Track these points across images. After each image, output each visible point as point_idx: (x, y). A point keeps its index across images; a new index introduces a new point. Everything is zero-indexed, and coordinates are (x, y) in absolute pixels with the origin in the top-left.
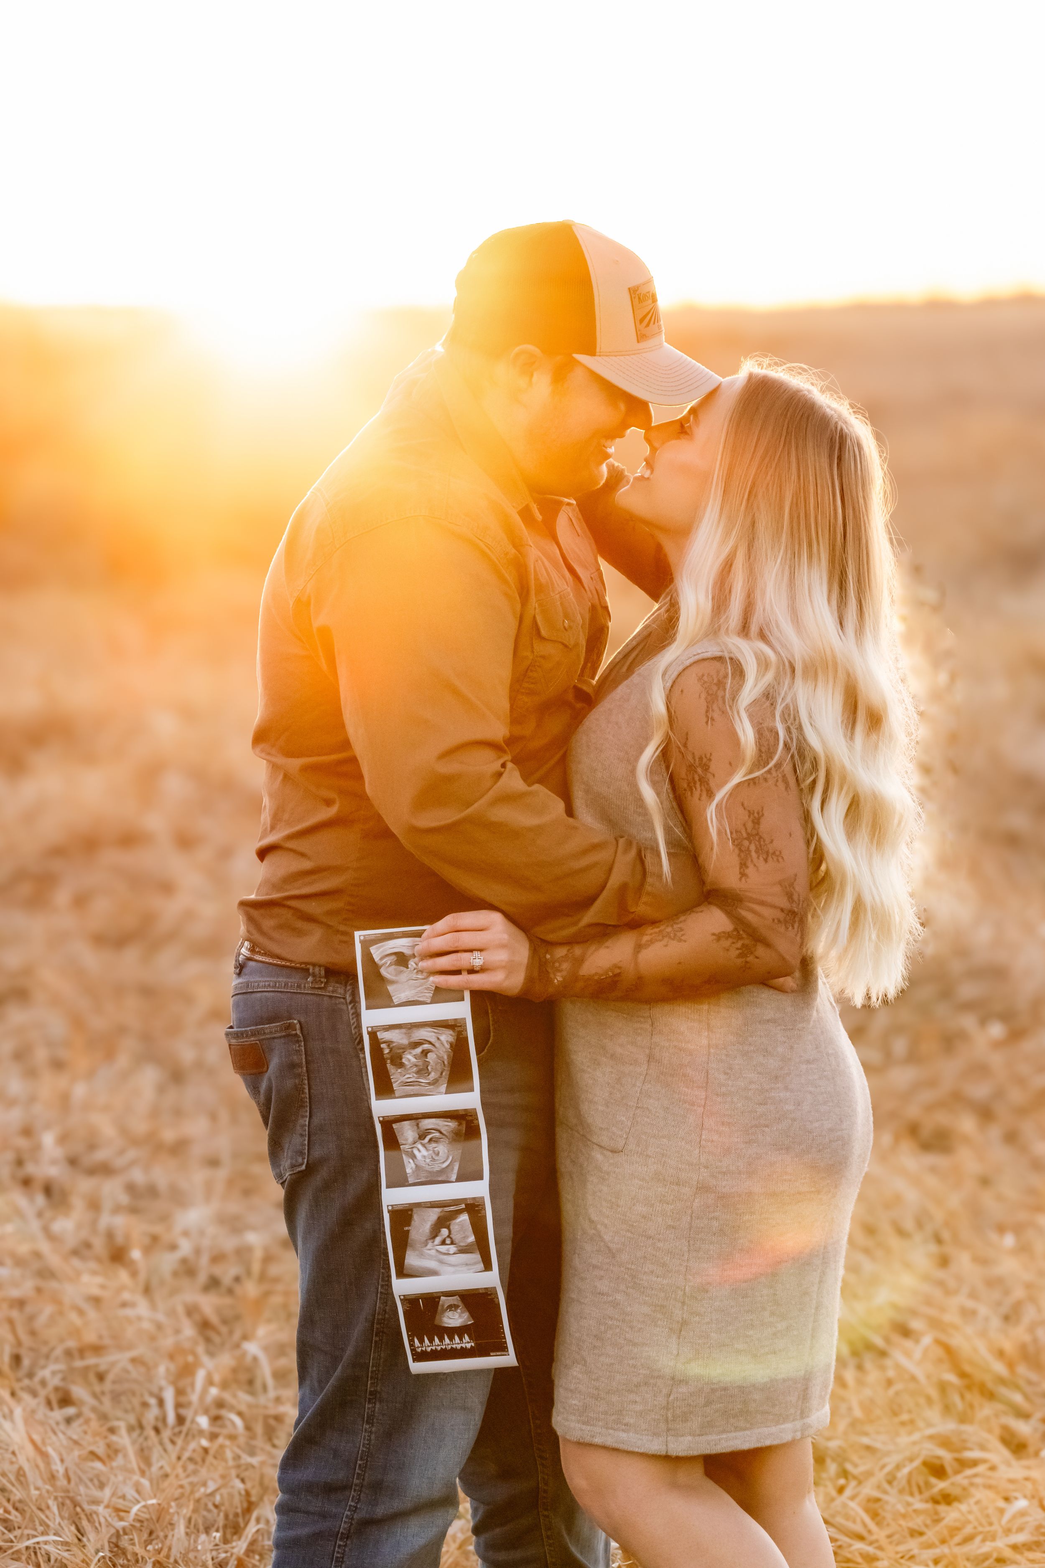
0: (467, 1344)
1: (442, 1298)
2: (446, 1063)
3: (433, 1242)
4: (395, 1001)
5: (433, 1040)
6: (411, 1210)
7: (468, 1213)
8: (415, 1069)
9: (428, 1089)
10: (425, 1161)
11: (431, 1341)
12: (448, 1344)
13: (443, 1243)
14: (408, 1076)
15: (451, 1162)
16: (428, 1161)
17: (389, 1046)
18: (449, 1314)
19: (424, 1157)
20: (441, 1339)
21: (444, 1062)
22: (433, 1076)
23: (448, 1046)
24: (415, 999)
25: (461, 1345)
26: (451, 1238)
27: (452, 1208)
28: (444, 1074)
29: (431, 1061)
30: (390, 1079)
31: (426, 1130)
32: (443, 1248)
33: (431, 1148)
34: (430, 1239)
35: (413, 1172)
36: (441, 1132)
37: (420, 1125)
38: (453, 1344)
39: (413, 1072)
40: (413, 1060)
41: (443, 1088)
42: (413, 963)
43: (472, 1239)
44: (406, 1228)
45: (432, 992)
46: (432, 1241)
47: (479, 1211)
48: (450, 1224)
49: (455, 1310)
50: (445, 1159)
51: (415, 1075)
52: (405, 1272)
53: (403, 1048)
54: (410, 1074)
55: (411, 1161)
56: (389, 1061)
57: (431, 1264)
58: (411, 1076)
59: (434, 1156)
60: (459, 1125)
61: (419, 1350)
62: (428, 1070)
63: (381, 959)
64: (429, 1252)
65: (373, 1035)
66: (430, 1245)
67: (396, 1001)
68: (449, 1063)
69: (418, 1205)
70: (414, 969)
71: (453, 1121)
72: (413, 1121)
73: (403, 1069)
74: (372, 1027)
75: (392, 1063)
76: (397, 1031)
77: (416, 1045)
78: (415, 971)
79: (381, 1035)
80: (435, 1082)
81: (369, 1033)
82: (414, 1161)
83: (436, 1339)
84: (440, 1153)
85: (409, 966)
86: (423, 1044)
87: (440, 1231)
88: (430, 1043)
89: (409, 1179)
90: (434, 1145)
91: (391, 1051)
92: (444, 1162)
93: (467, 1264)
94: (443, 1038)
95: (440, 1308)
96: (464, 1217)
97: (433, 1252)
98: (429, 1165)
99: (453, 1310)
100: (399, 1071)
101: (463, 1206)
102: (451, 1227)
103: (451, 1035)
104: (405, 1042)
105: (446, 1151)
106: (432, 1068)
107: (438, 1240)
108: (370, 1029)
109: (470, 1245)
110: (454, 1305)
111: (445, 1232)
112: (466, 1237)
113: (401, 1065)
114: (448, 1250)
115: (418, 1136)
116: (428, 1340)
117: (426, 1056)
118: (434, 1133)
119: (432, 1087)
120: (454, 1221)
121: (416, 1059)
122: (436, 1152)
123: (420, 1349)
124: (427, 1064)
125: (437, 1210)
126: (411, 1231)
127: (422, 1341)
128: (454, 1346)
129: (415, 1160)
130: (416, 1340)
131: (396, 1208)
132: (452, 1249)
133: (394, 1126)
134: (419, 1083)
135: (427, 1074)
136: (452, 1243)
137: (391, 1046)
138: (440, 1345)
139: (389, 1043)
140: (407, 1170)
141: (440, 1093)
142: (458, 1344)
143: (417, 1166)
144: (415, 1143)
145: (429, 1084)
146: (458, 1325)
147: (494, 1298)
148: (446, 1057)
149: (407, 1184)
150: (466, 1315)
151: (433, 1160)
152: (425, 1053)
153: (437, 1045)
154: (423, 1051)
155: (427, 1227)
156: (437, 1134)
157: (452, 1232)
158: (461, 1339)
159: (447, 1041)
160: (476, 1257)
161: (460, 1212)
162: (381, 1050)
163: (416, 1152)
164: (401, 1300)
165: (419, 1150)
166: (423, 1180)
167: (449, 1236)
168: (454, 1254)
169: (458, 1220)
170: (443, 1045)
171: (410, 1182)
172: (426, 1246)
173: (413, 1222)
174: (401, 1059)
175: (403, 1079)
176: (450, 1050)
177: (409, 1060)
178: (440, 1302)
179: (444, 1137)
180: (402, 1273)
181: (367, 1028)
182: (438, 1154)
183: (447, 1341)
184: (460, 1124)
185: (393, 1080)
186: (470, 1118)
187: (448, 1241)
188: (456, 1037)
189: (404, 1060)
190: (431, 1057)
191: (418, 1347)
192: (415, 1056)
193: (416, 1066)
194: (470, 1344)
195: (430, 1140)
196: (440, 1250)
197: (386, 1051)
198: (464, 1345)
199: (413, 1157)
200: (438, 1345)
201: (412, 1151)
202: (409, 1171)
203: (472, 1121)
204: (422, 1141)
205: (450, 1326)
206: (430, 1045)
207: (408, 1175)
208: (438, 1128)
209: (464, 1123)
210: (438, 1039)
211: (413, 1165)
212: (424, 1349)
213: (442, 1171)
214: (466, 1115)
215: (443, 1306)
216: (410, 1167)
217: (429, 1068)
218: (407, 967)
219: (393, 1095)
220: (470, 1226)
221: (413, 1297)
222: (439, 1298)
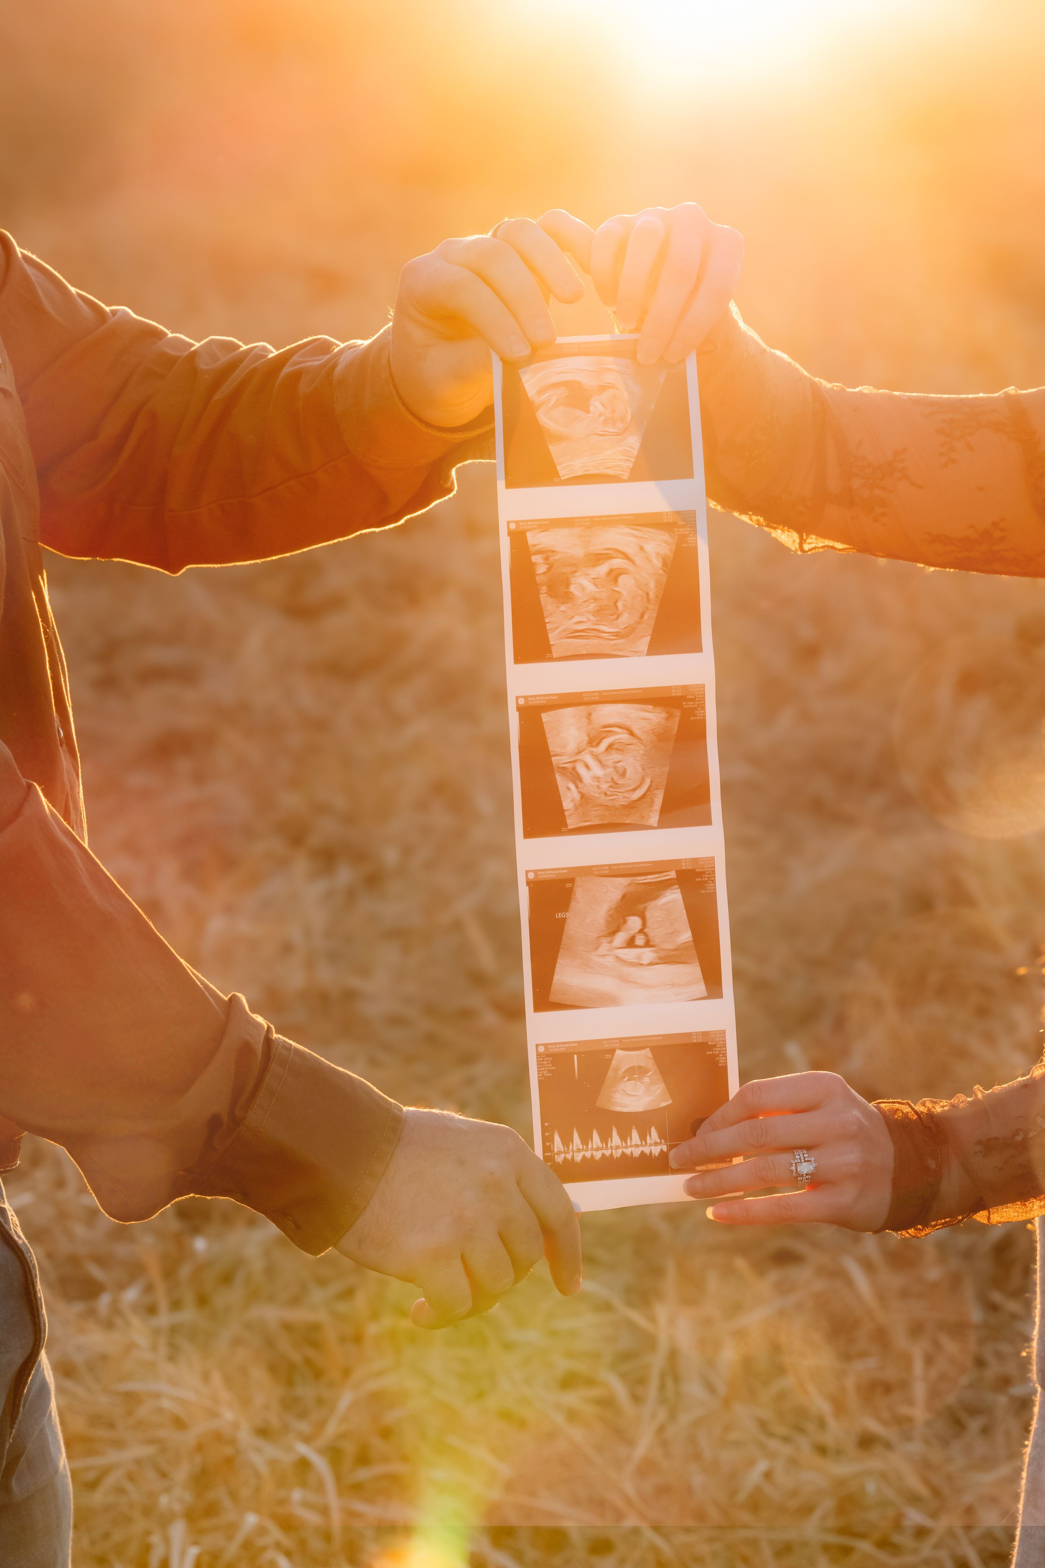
0: (653, 1148)
1: (619, 1053)
2: (652, 596)
3: (610, 942)
4: (561, 473)
5: (631, 551)
6: (572, 881)
7: (680, 888)
8: (592, 606)
9: (615, 645)
10: (598, 787)
11: (586, 1139)
12: (617, 1147)
13: (631, 943)
14: (577, 619)
15: (649, 789)
16: (604, 786)
17: (547, 559)
18: (628, 1086)
19: (597, 779)
20: (605, 1137)
21: (648, 594)
22: (626, 619)
23: (658, 563)
24: (599, 472)
25: (641, 1149)
26: (646, 935)
27: (650, 878)
28: (646, 617)
29: (624, 592)
30: (545, 623)
31: (605, 727)
32: (630, 954)
33: (610, 763)
34: (605, 936)
35: (576, 808)
36: (631, 733)
37: (594, 716)
38: (626, 1147)
39: (588, 612)
40: (590, 587)
41: (644, 643)
42: (597, 404)
43: (686, 936)
44: (560, 915)
45: (633, 460)
46: (609, 939)
47: (702, 885)
48: (645, 908)
49: (640, 1079)
50: (638, 784)
51: (592, 618)
52: (552, 998)
53: (573, 565)
54: (581, 615)
55: (572, 786)
56: (544, 589)
57: (603, 983)
58: (583, 620)
59: (616, 778)
60: (667, 719)
61: (559, 1159)
62: (617, 607)
63: (540, 392)
64: (601, 960)
65: (518, 537)
66: (604, 947)
67: (564, 472)
68: (657, 597)
69: (587, 871)
70: (600, 416)
71: (658, 709)
72: (581, 708)
73: (569, 605)
74: (517, 522)
75: (552, 593)
76: (565, 531)
77: (598, 558)
78: (602, 418)
79: (533, 539)
80: (627, 634)
81: (510, 533)
82: (577, 787)
83: (596, 1136)
84: (628, 773)
85: (591, 409)
86: (612, 558)
87: (625, 922)
88: (626, 556)
89: (569, 821)
90: (616, 756)
91: (549, 569)
92: (634, 790)
93: (673, 985)
94: (651, 548)
95: (610, 1073)
96: (674, 896)
97: (609, 961)
98: (605, 794)
99: (635, 1079)
100: (563, 608)
101: (673, 875)
102: (648, 914)
103: (666, 543)
104: (578, 552)
105: (640, 769)
106: (624, 605)
107: (621, 938)
108: (513, 526)
109: (683, 947)
110: (640, 1067)
111: (634, 922)
112: (676, 933)
113: (568, 597)
114: (639, 958)
115: (587, 739)
116: (580, 1137)
117: (616, 580)
118: (617, 733)
119: (622, 641)
120: (652, 904)
121: (596, 585)
122: (621, 771)
123: (563, 1156)
124: (615, 597)
125: (624, 881)
126: (568, 921)
127: (567, 1140)
128: (628, 1151)
129: (580, 785)
130: (557, 1139)
131: (543, 876)
132: (648, 955)
133: (545, 717)
134: (597, 633)
135: (614, 617)
136: (648, 944)
137: (551, 559)
138: (602, 1149)
139: (547, 554)
140: (564, 804)
141: (637, 653)
142: (637, 1146)
143: (583, 796)
144: (580, 752)
145: (617, 635)
146: (641, 1109)
147: (718, 1055)
148: (652, 585)
149: (563, 829)
150: (659, 1088)
151: (614, 784)
152: (614, 575)
153: (638, 560)
154: (611, 571)
155: (601, 913)
156: (624, 736)
157: (649, 924)
158: (643, 1137)
159: (658, 554)
160: (693, 971)
161: (665, 885)
162: (532, 566)
163: (581, 770)
164: (539, 1055)
165: (587, 767)
166: (596, 822)
167: (641, 931)
168: (650, 964)
169: (662, 901)
170: (650, 561)
171: (570, 827)
172: (597, 948)
173: (573, 904)
174: (568, 585)
175: (570, 624)
176: (661, 572)
177: (583, 589)
178: (614, 1062)
179: (635, 741)
180: (544, 1003)
181: (509, 523)
182: (623, 774)
183: (616, 1139)
184: (670, 716)
185: (548, 627)
186: (691, 704)
187: (640, 940)
188: (674, 547)
189: (573, 589)
190: (625, 584)
191: (559, 1153)
192: (595, 581)
193: (595, 599)
194: (659, 1148)
195: (610, 747)
196: (625, 957)
197: (541, 569)
198: (647, 1150)
199: (576, 778)
200: (598, 1149)
201: (574, 769)
202: (567, 805)
203: (692, 711)
204: (594, 749)
205: (625, 1110)
206: (624, 561)
207: (566, 813)
208: (628, 723)
209: (677, 713)
210: (642, 549)
211: (577, 796)
212: (569, 1156)
213: (632, 806)
214: (683, 698)
215: (616, 1070)
216: (569, 798)
217: (619, 604)
218: (588, 412)
219: (548, 655)
220: (684, 911)
221: (562, 1049)
222: (612, 1052)
